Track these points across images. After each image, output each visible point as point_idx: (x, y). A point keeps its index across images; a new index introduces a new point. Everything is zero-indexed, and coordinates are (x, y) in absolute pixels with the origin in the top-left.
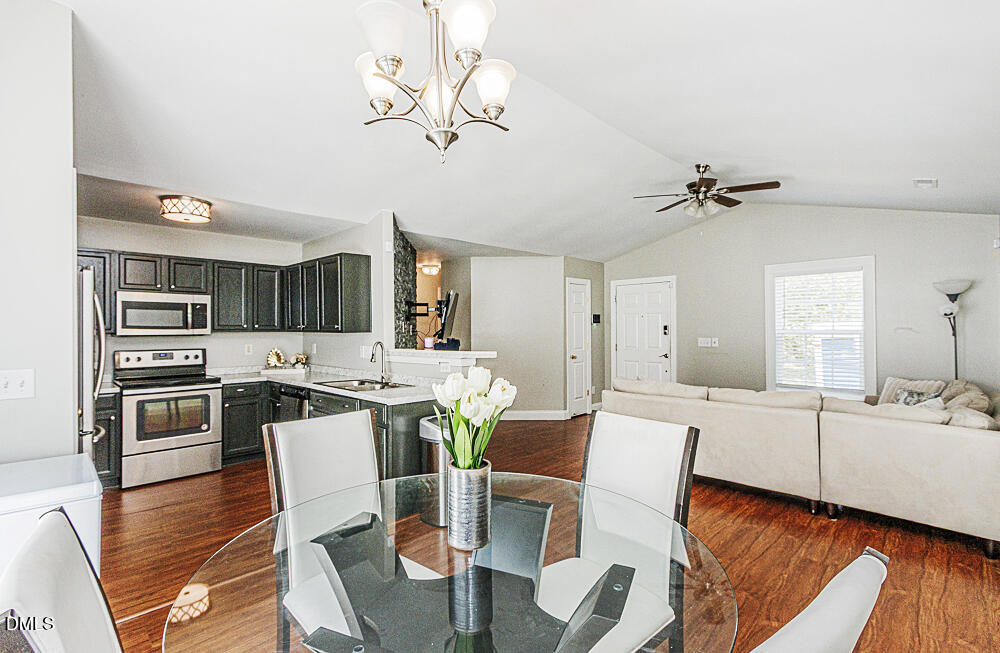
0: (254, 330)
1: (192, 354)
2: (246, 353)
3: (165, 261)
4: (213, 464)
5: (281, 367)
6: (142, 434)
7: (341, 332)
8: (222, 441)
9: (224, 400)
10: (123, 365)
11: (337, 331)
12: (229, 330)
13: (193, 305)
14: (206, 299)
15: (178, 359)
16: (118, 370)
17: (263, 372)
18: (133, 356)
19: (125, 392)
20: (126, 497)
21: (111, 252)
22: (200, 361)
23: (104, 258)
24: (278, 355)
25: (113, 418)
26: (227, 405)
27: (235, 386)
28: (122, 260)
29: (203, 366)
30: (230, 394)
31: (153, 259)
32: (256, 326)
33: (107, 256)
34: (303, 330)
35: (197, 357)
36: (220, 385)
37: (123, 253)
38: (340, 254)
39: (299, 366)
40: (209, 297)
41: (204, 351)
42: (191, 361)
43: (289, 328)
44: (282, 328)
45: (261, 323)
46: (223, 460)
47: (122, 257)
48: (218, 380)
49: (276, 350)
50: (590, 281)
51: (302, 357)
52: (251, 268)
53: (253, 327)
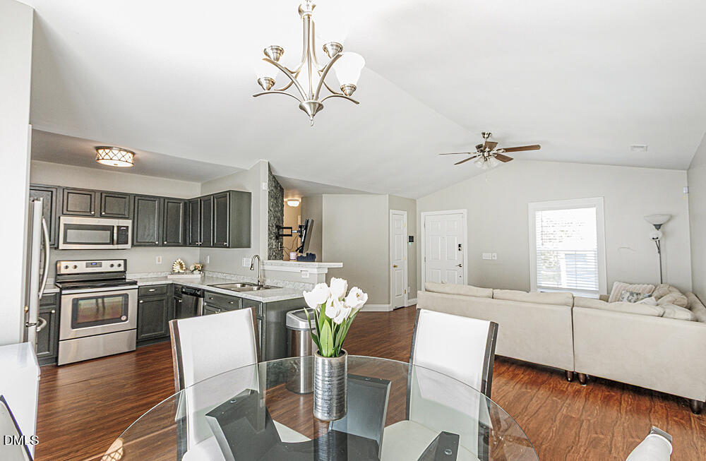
0: (163, 245)
1: (116, 263)
2: (157, 262)
3: (98, 195)
4: (130, 346)
5: (183, 273)
6: (75, 324)
7: (229, 247)
8: (137, 328)
9: (139, 297)
10: (63, 271)
11: (226, 247)
12: (145, 246)
13: (118, 227)
14: (128, 223)
15: (106, 267)
16: (59, 275)
17: (169, 277)
18: (71, 264)
19: (64, 292)
20: (60, 371)
21: (57, 188)
22: (122, 269)
23: (52, 192)
24: (181, 264)
25: (53, 311)
26: (141, 302)
27: (147, 288)
28: (65, 194)
29: (125, 272)
30: (144, 293)
31: (89, 193)
32: (165, 243)
33: (54, 190)
34: (201, 246)
35: (120, 265)
36: (137, 287)
37: (67, 188)
38: (229, 191)
39: (196, 272)
40: (131, 221)
41: (125, 261)
42: (116, 269)
43: (190, 244)
44: (185, 244)
45: (168, 239)
46: (137, 343)
47: (66, 191)
48: (135, 283)
49: (179, 260)
50: (406, 212)
51: (199, 265)
52: (162, 200)
53: (163, 243)
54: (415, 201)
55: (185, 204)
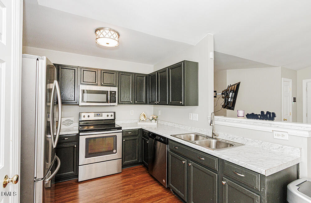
0: (135, 104)
1: (110, 114)
2: (131, 114)
3: (99, 72)
4: (118, 170)
5: (146, 121)
6: (88, 155)
7: (184, 105)
8: (122, 158)
9: (123, 137)
10: (83, 119)
11: (181, 105)
12: (125, 104)
13: (110, 91)
14: (115, 89)
15: (104, 117)
16: (80, 121)
17: (138, 123)
18: (86, 115)
19: (81, 134)
20: (80, 186)
21: (78, 67)
22: (113, 118)
23: (75, 70)
24: (144, 116)
25: (75, 146)
26: (124, 140)
27: (127, 131)
28: (82, 71)
29: (114, 120)
30: (126, 135)
31: (95, 71)
32: (136, 102)
33: (76, 69)
34: (158, 104)
35: (112, 116)
36: (121, 131)
37: (83, 68)
38: (184, 61)
39: (154, 121)
40: (117, 88)
41: (115, 113)
42: (110, 118)
43: (150, 103)
44: (146, 103)
45: (137, 101)
46: (122, 166)
47: (82, 70)
48: (120, 128)
49: (144, 113)
50: (291, 80)
51: (155, 116)
52: (134, 75)
53: (135, 102)
54: (296, 71)
55: (146, 77)
